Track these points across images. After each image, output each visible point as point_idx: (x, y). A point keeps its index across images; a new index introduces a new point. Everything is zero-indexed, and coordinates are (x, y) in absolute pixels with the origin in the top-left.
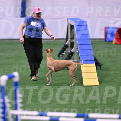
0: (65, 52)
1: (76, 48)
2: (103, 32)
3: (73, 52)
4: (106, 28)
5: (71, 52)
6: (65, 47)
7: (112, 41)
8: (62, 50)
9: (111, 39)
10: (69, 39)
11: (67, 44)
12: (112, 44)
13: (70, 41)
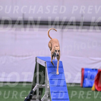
1: (47, 96)
10: (37, 84)
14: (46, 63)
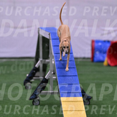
0: (34, 78)
1: (52, 73)
2: (90, 48)
3: (47, 78)
4: (93, 42)
5: (44, 78)
6: (34, 71)
7: (103, 62)
8: (30, 76)
9: (101, 58)
10: (41, 59)
11: (37, 66)
12: (103, 66)
13: (41, 61)
14: (50, 34)
